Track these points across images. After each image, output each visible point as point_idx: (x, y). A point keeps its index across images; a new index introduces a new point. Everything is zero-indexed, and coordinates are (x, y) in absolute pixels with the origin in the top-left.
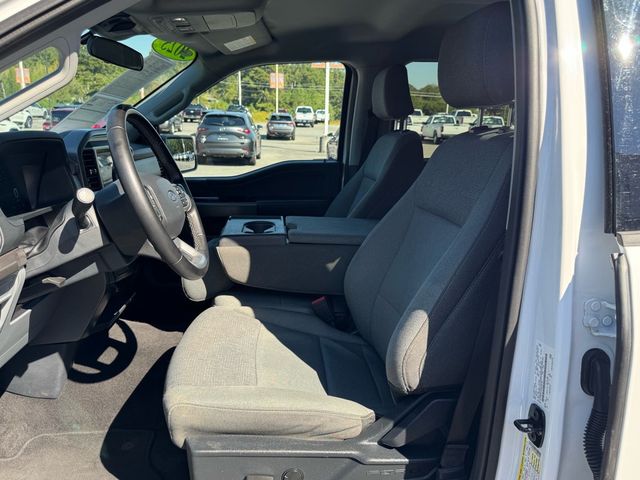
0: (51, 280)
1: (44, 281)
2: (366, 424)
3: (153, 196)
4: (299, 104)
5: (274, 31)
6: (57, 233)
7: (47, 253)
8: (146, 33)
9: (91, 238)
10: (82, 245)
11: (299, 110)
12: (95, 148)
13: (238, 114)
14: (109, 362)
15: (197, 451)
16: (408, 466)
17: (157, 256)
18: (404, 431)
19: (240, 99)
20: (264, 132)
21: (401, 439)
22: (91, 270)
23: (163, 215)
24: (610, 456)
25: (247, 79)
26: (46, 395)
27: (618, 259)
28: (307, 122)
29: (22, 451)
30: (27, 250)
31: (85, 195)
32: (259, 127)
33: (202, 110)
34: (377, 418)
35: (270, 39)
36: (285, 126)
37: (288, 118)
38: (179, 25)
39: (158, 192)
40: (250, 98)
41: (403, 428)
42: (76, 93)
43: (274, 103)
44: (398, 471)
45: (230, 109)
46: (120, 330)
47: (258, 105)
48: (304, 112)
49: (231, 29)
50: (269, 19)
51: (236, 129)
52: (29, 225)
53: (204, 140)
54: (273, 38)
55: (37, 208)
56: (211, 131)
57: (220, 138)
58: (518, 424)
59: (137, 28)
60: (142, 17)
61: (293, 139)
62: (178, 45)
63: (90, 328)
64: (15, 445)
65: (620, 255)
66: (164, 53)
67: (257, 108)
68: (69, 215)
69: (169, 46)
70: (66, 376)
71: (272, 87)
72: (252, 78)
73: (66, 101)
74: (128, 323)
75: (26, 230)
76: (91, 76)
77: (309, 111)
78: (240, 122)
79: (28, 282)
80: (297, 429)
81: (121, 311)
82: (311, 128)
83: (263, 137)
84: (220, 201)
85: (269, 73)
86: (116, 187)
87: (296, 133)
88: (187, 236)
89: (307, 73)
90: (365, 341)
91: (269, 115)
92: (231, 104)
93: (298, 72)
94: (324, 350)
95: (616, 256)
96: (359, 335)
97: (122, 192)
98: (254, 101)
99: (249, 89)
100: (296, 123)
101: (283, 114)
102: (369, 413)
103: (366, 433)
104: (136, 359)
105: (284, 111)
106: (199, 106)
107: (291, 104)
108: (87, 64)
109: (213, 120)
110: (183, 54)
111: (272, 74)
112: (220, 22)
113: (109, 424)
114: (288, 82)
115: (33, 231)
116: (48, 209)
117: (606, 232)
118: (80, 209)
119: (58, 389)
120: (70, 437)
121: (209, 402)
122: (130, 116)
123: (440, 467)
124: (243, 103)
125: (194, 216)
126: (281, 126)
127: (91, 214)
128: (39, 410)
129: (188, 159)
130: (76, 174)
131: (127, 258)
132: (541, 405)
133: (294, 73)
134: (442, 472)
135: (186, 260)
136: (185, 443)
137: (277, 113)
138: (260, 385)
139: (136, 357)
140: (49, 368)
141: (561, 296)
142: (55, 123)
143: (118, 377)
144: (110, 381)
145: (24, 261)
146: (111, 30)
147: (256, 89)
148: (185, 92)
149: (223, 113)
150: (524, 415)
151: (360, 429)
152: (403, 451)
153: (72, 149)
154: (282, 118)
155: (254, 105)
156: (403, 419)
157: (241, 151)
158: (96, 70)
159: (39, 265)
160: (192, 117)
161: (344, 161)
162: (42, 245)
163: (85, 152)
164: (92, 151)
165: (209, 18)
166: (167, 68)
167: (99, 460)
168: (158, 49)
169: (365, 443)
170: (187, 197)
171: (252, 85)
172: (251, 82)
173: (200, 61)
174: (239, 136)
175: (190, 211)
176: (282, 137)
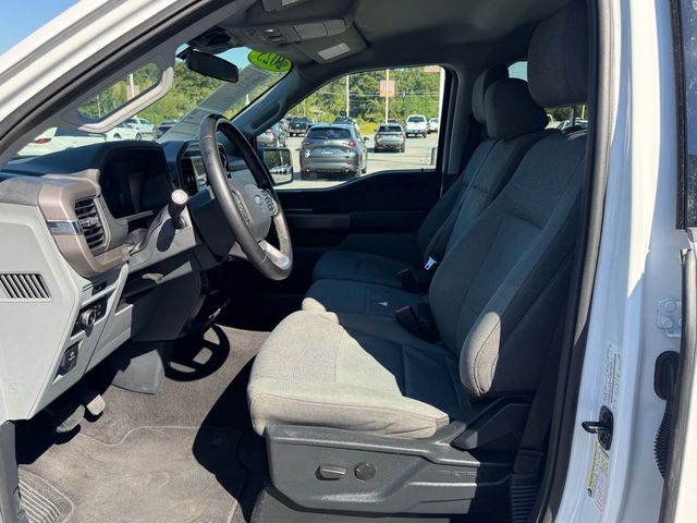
0: (149, 276)
1: (144, 277)
2: (441, 426)
3: (240, 201)
4: (411, 112)
5: (369, 37)
6: (156, 232)
7: (146, 251)
8: (241, 46)
9: (185, 238)
10: (178, 244)
11: (411, 120)
12: (192, 158)
13: (344, 126)
14: (203, 362)
15: (274, 438)
16: (479, 469)
17: (244, 256)
18: (476, 434)
19: (348, 111)
20: (371, 144)
21: (472, 441)
22: (186, 268)
23: (250, 218)
24: (675, 456)
25: (356, 88)
26: (145, 389)
27: (686, 255)
28: (419, 132)
29: (124, 439)
30: (130, 248)
31: (180, 197)
32: (365, 139)
33: (308, 124)
34: (451, 421)
35: (364, 44)
36: (395, 137)
37: (398, 129)
38: (272, 37)
39: (246, 197)
40: (359, 109)
41: (476, 430)
42: (183, 108)
43: (383, 112)
44: (469, 473)
45: (337, 121)
46: (215, 333)
47: (367, 116)
48: (416, 121)
49: (323, 38)
50: (360, 25)
51: (340, 142)
52: (132, 226)
53: (308, 154)
54: (368, 44)
55: (141, 211)
56: (314, 145)
57: (325, 153)
58: (585, 425)
59: (232, 41)
60: (235, 31)
61: (403, 151)
62: (273, 55)
63: (185, 328)
64: (118, 433)
65: (689, 250)
66: (261, 64)
67: (366, 120)
68: (166, 217)
69: (264, 57)
70: (163, 373)
71: (381, 95)
72: (361, 87)
73: (174, 117)
74: (223, 328)
75: (130, 231)
76: (197, 90)
77: (421, 120)
78: (345, 134)
79: (132, 277)
80: (371, 425)
81: (216, 314)
82: (423, 139)
83: (370, 150)
84: (314, 212)
85: (379, 80)
86: (207, 192)
87: (406, 144)
88: (273, 239)
89: (422, 79)
90: (450, 351)
91: (377, 127)
92: (338, 115)
93: (410, 78)
94: (405, 358)
95: (685, 251)
96: (443, 346)
97: (213, 197)
98: (362, 112)
99: (358, 98)
100: (407, 134)
101: (392, 124)
102: (443, 416)
103: (440, 434)
104: (228, 361)
105: (394, 121)
106: (305, 119)
107: (402, 113)
108: (195, 79)
109: (318, 134)
110: (279, 65)
111: (382, 82)
112: (310, 31)
113: (202, 420)
114: (400, 90)
115: (136, 232)
116: (150, 213)
117: (678, 227)
118: (176, 210)
119: (156, 385)
120: (166, 431)
121: (288, 394)
122: (220, 125)
123: (513, 472)
124: (351, 114)
125: (280, 220)
126: (390, 137)
127: (185, 214)
128: (140, 404)
129: (285, 173)
130: (174, 182)
131: (218, 258)
132: (611, 407)
133: (406, 80)
134: (515, 477)
135: (269, 260)
136: (265, 430)
137: (387, 124)
138: (338, 381)
139: (228, 359)
140: (148, 364)
141: (629, 294)
142: (159, 137)
143: (210, 377)
144: (203, 380)
145: (127, 257)
146: (208, 45)
147: (365, 99)
148: (281, 103)
149: (328, 125)
150: (594, 417)
151: (434, 430)
152: (475, 453)
153: (171, 158)
154: (391, 128)
155: (363, 117)
156: (475, 422)
157: (346, 165)
158: (203, 84)
159: (140, 261)
160: (298, 131)
161: (443, 170)
162: (142, 244)
163: (183, 161)
164: (190, 160)
165: (299, 27)
166: (264, 79)
167: (191, 452)
168: (254, 60)
169: (437, 443)
170: (274, 201)
171: (361, 94)
172: (361, 92)
173: (295, 71)
174: (344, 149)
175: (277, 215)
176: (391, 149)
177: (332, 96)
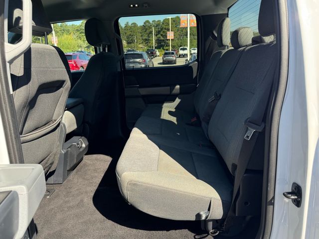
11: (181, 49)
20: (161, 61)
25: (159, 36)
28: (184, 55)
36: (171, 57)
37: (173, 53)
47: (165, 48)
48: (184, 50)
51: (138, 60)
57: (131, 65)
61: (175, 64)
71: (168, 38)
72: (162, 35)
77: (186, 49)
78: (141, 56)
83: (161, 64)
98: (162, 46)
99: (160, 40)
100: (180, 56)
126: (169, 57)
137: (170, 51)
147: (164, 40)
155: (163, 48)
171: (162, 38)
174: (140, 63)
177: (149, 40)
